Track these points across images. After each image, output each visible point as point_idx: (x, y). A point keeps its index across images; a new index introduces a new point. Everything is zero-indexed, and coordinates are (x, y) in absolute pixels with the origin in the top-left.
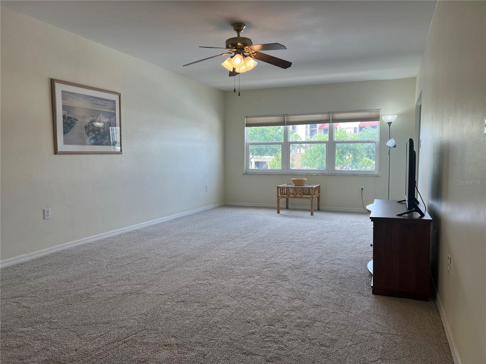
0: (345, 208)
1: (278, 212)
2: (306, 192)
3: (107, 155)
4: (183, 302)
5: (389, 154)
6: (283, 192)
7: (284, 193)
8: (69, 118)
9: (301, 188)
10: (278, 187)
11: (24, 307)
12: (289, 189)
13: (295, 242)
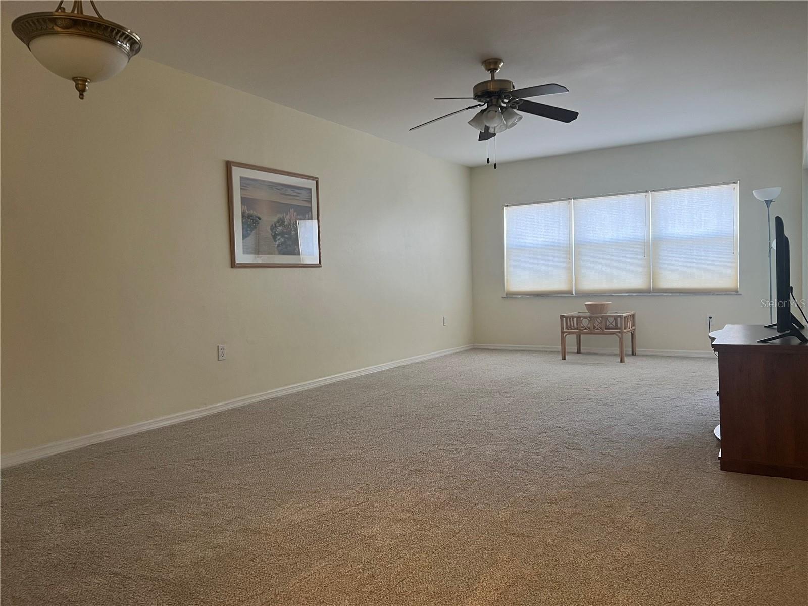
0: (679, 351)
1: (564, 359)
2: (611, 325)
3: (301, 269)
4: (419, 471)
6: (570, 325)
7: (573, 326)
8: (250, 216)
9: (602, 317)
10: (562, 317)
11: (203, 471)
12: (582, 318)
13: (591, 399)
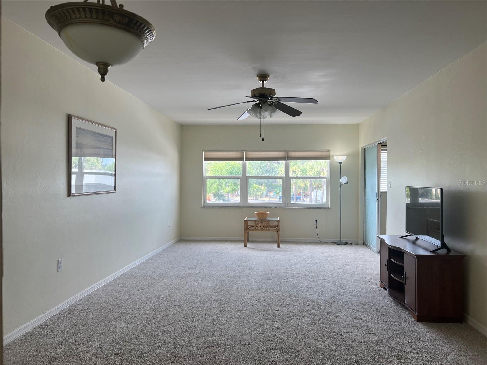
1: (246, 246)
5: (340, 190)
